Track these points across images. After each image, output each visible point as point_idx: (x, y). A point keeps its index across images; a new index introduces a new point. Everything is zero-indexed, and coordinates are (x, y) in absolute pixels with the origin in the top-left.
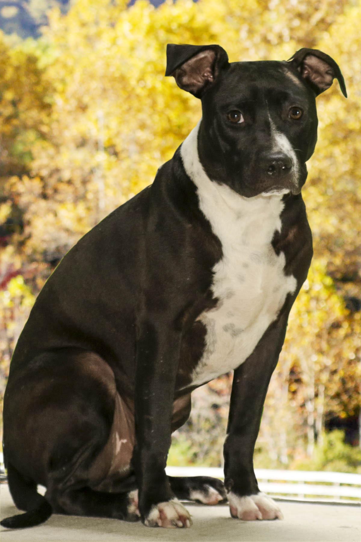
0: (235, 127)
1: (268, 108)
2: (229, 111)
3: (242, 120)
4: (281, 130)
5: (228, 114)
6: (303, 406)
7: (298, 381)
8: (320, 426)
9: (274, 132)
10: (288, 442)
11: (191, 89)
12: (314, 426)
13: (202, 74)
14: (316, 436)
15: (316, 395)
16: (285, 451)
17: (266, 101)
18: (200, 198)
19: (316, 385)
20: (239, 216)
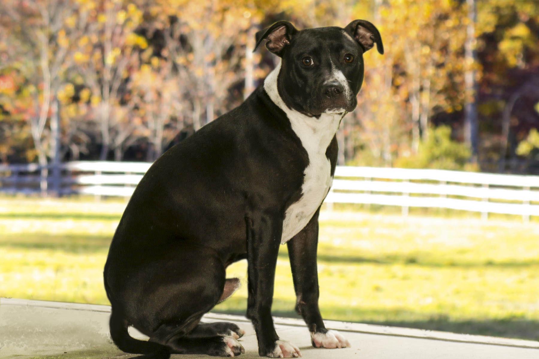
0: (308, 68)
1: (330, 54)
2: (303, 57)
3: (312, 63)
4: (339, 68)
5: (303, 59)
6: (407, 100)
7: (403, 74)
8: (425, 120)
9: (334, 70)
10: (392, 139)
11: (276, 50)
12: (419, 122)
13: (282, 41)
14: (421, 132)
15: (422, 89)
16: (388, 149)
17: (329, 49)
18: (291, 121)
19: (422, 78)
20: (315, 130)
